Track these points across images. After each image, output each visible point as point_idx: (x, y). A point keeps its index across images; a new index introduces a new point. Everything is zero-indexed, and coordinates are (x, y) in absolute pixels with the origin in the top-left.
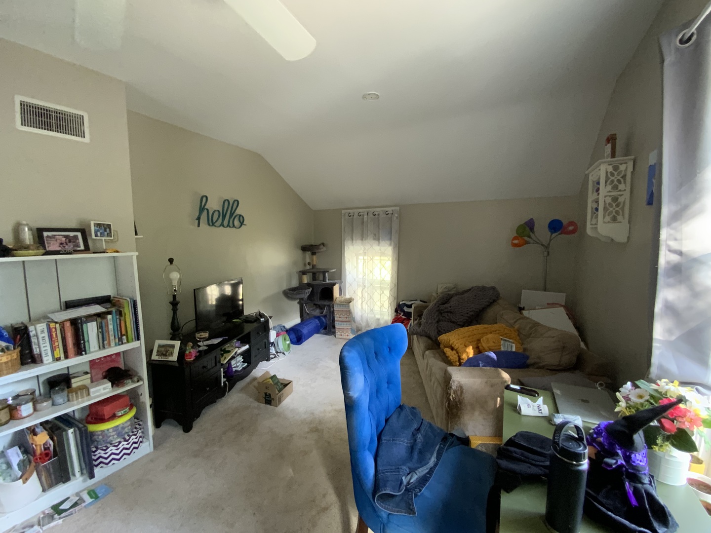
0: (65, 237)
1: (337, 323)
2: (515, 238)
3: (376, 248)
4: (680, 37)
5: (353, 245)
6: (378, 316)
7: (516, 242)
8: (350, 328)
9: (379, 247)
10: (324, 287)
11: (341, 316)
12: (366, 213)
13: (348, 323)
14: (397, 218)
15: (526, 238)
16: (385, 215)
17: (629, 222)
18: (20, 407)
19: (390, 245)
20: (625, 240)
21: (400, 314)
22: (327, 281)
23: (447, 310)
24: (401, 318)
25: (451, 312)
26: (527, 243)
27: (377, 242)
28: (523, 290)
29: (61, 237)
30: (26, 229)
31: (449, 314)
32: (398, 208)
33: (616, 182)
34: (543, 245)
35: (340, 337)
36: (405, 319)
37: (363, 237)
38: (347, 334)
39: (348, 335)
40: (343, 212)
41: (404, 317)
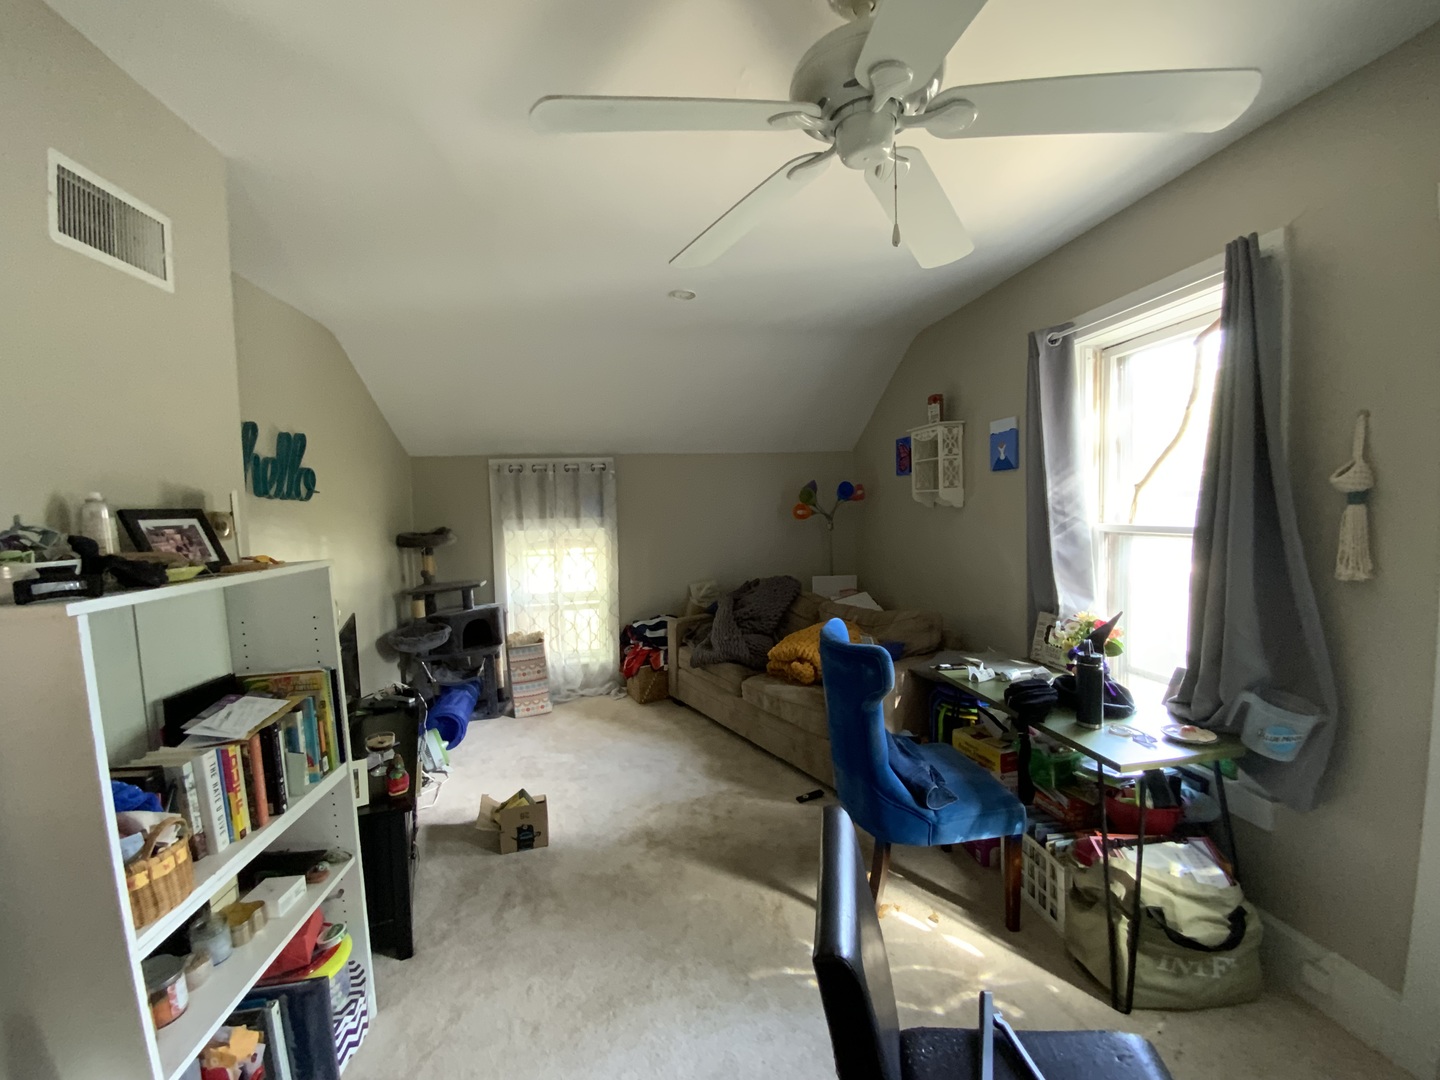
0: (179, 533)
1: (518, 686)
2: (799, 507)
3: (575, 532)
4: (1049, 337)
5: (521, 529)
6: (584, 660)
7: (800, 512)
8: (546, 690)
9: (579, 530)
10: (470, 620)
11: (526, 672)
12: (550, 467)
13: (542, 682)
14: (614, 476)
15: (811, 507)
16: (591, 472)
17: (964, 487)
18: (173, 989)
19: (602, 524)
20: (961, 505)
21: (637, 646)
22: (475, 608)
23: (747, 617)
24: (641, 650)
25: (753, 619)
26: (813, 513)
27: (574, 521)
28: (814, 578)
29: (171, 531)
30: (105, 514)
31: (751, 622)
32: (611, 460)
33: (950, 445)
34: (825, 515)
35: (526, 713)
36: (650, 651)
37: (544, 512)
38: (541, 704)
39: (542, 707)
40: (491, 462)
41: (646, 648)
